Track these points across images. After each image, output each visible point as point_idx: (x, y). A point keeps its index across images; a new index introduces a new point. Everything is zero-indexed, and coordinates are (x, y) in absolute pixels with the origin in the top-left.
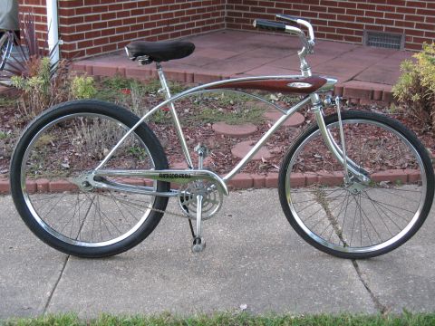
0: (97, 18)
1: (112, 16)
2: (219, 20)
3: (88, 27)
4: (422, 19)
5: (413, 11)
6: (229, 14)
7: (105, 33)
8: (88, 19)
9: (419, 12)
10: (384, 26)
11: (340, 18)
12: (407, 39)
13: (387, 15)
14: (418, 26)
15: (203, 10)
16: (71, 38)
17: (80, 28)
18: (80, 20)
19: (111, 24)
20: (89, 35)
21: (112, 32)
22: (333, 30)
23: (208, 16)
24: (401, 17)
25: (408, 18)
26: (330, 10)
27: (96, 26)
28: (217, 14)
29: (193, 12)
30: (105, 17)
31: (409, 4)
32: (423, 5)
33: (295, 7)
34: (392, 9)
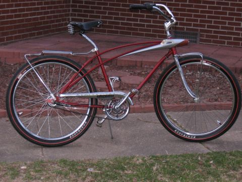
4: (211, 22)
5: (205, 17)
9: (209, 17)
10: (185, 27)
11: (154, 22)
12: (202, 36)
13: (187, 20)
14: (209, 27)
15: (57, 16)
22: (149, 31)
23: (59, 21)
24: (197, 21)
25: (201, 21)
26: (147, 17)
28: (65, 20)
31: (202, 12)
32: (211, 12)
33: (122, 14)
34: (191, 16)
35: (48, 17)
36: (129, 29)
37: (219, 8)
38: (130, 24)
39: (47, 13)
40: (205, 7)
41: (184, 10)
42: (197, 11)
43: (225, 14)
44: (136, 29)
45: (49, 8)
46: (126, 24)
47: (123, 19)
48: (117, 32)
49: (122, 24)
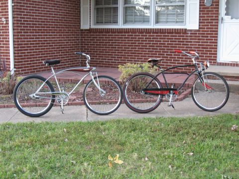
0: (28, 61)
1: (34, 61)
2: (77, 63)
3: (25, 64)
6: (82, 61)
7: (31, 67)
8: (25, 61)
11: (121, 60)
13: (137, 58)
15: (71, 59)
16: (18, 68)
17: (22, 65)
18: (22, 62)
19: (33, 63)
20: (25, 67)
21: (34, 66)
23: (73, 61)
26: (117, 57)
27: (27, 64)
28: (77, 61)
29: (66, 60)
30: (31, 61)
31: (144, 54)
32: (149, 54)
33: (105, 57)
34: (139, 56)
35: (64, 60)
36: (108, 64)
37: (153, 51)
38: (109, 62)
39: (64, 57)
40: (146, 51)
41: (135, 53)
42: (142, 54)
43: (156, 54)
44: (112, 65)
45: (64, 55)
46: (107, 62)
47: (106, 59)
48: (103, 67)
49: (105, 62)
